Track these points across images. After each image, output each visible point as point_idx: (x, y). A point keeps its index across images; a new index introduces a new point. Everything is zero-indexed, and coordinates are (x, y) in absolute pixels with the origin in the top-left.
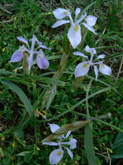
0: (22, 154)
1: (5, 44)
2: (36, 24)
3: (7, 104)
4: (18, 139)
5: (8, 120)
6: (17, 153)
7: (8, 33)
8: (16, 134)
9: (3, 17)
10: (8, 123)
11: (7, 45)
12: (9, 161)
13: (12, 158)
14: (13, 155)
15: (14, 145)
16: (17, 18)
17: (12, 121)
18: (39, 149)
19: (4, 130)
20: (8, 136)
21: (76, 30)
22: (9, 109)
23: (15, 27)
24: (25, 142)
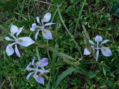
0: (105, 73)
1: (27, 84)
2: (12, 62)
3: (70, 82)
4: (95, 76)
5: (81, 81)
6: (104, 76)
7: (20, 83)
8: (91, 77)
9: (8, 86)
10: (84, 82)
11: (29, 83)
12: (109, 82)
13: (108, 79)
14: (105, 79)
15: (99, 79)
16: (9, 76)
17: (82, 79)
18: (102, 62)
19: (88, 85)
20: (92, 81)
21: (21, 41)
22: (74, 81)
23: (15, 77)
24: (96, 71)
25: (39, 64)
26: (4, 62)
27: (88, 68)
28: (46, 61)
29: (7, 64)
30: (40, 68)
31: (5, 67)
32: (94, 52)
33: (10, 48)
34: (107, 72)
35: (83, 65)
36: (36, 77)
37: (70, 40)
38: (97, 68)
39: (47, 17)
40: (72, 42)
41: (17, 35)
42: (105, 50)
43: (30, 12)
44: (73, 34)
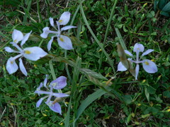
0: (148, 96)
1: (38, 113)
3: (98, 110)
4: (133, 101)
5: (114, 109)
6: (146, 101)
7: (27, 111)
8: (129, 102)
9: (10, 116)
10: (118, 109)
11: (40, 112)
12: (154, 109)
13: (152, 105)
14: (148, 105)
15: (139, 105)
17: (116, 105)
18: (144, 81)
19: (124, 113)
21: (29, 53)
22: (104, 108)
23: (20, 103)
24: (136, 94)
25: (53, 85)
26: (4, 83)
27: (124, 89)
28: (63, 81)
29: (8, 85)
30: (55, 91)
31: (6, 89)
32: (132, 67)
33: (12, 63)
34: (150, 95)
35: (117, 85)
36: (49, 103)
37: (98, 50)
38: (136, 89)
39: (65, 17)
40: (101, 52)
41: (22, 44)
42: (148, 64)
43: (40, 10)
44: (102, 41)
